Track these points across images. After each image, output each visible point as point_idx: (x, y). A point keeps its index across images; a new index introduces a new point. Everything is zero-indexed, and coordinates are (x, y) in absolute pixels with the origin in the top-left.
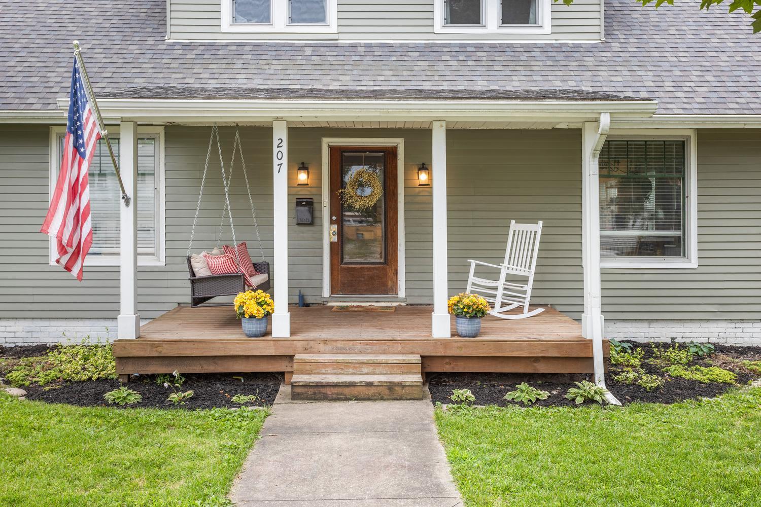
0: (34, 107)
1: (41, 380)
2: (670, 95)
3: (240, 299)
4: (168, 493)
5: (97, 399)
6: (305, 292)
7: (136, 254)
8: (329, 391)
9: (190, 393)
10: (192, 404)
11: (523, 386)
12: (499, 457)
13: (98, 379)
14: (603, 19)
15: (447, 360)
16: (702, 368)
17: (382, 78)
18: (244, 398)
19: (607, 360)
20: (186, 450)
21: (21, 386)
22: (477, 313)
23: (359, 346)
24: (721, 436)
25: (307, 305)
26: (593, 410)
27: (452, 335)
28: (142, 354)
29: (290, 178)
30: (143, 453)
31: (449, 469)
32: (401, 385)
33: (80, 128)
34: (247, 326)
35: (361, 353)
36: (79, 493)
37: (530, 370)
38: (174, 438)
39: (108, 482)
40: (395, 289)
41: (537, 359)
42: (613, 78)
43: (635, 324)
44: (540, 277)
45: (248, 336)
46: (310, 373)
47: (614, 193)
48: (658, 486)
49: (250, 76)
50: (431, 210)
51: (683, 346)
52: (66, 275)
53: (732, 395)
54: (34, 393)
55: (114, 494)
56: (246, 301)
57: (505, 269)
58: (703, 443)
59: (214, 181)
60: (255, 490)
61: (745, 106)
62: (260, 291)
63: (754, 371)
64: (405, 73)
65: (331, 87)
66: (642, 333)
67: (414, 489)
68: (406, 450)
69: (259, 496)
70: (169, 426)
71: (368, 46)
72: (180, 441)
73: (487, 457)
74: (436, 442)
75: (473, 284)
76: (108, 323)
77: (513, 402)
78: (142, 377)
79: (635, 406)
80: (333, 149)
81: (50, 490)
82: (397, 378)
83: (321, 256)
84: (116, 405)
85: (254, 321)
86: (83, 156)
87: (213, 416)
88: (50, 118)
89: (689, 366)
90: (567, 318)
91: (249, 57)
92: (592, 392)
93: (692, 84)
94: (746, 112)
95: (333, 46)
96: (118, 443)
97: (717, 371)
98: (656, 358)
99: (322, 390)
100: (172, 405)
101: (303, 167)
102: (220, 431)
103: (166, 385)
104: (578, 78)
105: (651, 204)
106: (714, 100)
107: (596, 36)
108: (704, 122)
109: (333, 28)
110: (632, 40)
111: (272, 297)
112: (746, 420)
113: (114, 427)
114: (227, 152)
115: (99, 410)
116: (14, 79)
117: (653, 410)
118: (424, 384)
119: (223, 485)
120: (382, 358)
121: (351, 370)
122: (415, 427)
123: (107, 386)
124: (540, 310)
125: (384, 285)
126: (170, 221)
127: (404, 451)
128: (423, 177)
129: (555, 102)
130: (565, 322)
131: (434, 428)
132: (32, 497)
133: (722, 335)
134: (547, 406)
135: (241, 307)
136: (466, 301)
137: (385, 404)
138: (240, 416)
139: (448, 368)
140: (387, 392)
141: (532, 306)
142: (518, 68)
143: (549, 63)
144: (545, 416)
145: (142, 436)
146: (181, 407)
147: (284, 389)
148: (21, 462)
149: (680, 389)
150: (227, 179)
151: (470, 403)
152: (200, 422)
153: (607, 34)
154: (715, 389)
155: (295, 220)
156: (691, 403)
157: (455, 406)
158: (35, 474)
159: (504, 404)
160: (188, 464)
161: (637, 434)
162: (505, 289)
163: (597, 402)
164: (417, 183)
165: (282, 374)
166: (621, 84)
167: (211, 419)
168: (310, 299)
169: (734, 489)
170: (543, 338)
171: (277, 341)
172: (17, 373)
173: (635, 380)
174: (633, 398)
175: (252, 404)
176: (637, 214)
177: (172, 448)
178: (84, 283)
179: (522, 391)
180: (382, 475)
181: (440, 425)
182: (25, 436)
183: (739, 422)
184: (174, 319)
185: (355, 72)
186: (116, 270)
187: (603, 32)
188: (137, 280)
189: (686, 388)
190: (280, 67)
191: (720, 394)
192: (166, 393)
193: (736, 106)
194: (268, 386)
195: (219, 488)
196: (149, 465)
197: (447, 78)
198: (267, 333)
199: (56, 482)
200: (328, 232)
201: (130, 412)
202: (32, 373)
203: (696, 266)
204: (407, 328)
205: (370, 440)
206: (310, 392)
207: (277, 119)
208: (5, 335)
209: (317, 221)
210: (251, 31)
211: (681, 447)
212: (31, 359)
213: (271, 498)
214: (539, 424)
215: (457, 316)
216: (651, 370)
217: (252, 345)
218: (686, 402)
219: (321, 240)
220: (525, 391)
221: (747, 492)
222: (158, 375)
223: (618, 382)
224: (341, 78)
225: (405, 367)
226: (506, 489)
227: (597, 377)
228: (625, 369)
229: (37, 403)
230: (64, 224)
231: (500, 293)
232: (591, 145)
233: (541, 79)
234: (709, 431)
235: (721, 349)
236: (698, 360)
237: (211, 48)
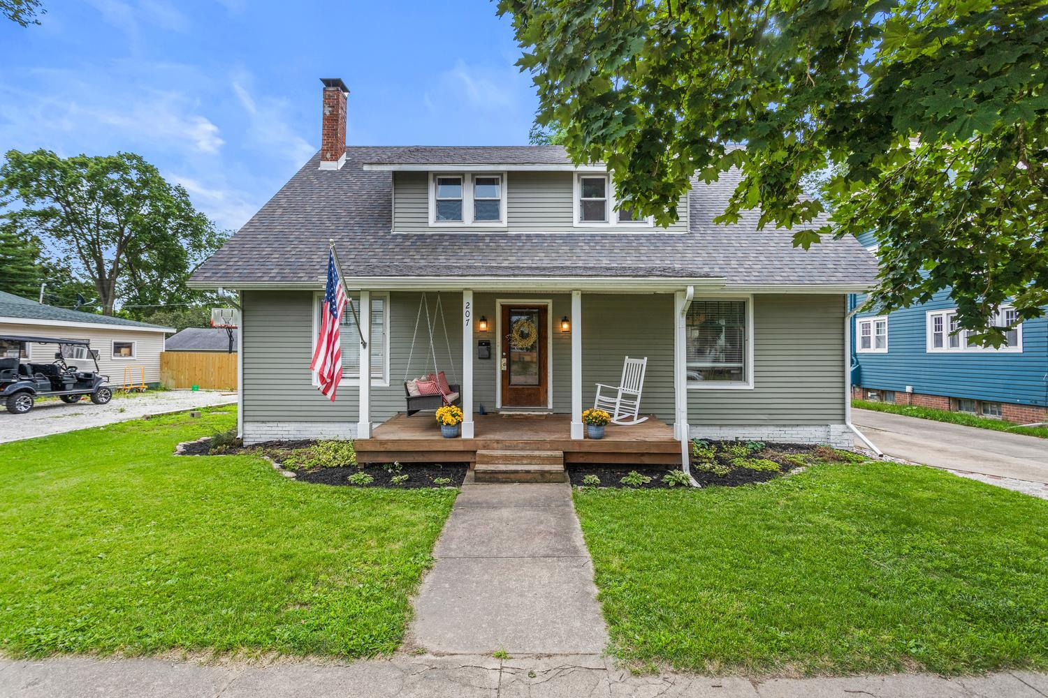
0: (303, 279)
1: (306, 466)
2: (735, 270)
3: (440, 411)
4: (391, 552)
5: (343, 480)
6: (485, 405)
7: (370, 378)
8: (500, 476)
9: (406, 477)
10: (407, 484)
11: (633, 473)
12: (616, 526)
13: (344, 466)
14: (689, 217)
15: (581, 455)
16: (757, 460)
17: (538, 258)
18: (442, 480)
19: (691, 455)
20: (403, 519)
21: (293, 470)
22: (602, 423)
23: (521, 445)
24: (769, 511)
25: (486, 414)
26: (681, 491)
27: (585, 437)
28: (373, 449)
29: (475, 327)
30: (375, 521)
31: (582, 536)
32: (549, 472)
33: (334, 298)
34: (445, 431)
35: (522, 449)
36: (331, 551)
37: (638, 462)
38: (396, 510)
39: (350, 543)
40: (545, 403)
41: (643, 454)
42: (696, 259)
43: (711, 428)
44: (645, 395)
45: (445, 437)
46: (487, 463)
47: (696, 333)
48: (727, 550)
49: (448, 257)
50: (571, 349)
51: (743, 444)
52: (323, 397)
53: (777, 480)
54: (301, 475)
55: (355, 552)
56: (443, 413)
57: (621, 390)
58: (757, 517)
59: (423, 329)
60: (450, 550)
61: (787, 279)
62: (453, 407)
63: (793, 462)
64: (553, 255)
65: (503, 265)
66: (715, 434)
67: (558, 550)
68: (553, 521)
69: (453, 554)
70: (392, 501)
71: (528, 236)
72: (399, 512)
73: (608, 527)
74: (573, 514)
75: (599, 400)
76: (351, 426)
77: (626, 484)
78: (373, 465)
79: (710, 488)
80: (503, 306)
81: (312, 549)
82: (547, 468)
83: (495, 380)
84: (356, 485)
85: (449, 427)
86: (335, 317)
87: (421, 493)
88: (314, 287)
89: (748, 458)
90: (664, 424)
91: (448, 244)
92: (681, 478)
93: (750, 263)
94: (787, 282)
95: (505, 236)
96: (357, 514)
97: (767, 462)
98: (725, 452)
99: (495, 475)
100: (394, 485)
101: (484, 319)
102: (426, 506)
103: (390, 471)
104: (672, 259)
105: (722, 341)
106: (765, 274)
107: (684, 229)
108: (758, 290)
109: (505, 224)
110: (708, 232)
111: (462, 411)
112: (787, 500)
113: (355, 501)
114: (432, 309)
115: (345, 488)
116: (290, 260)
117: (723, 492)
118: (565, 471)
119: (428, 546)
120: (537, 453)
121: (515, 462)
122: (559, 503)
123: (350, 470)
124: (645, 418)
125: (539, 399)
126: (394, 356)
127: (552, 521)
128: (565, 326)
129: (656, 278)
130: (662, 427)
131: (572, 504)
132: (300, 554)
133: (771, 435)
134: (650, 488)
135: (441, 417)
136: (594, 414)
137: (538, 485)
138: (440, 494)
139: (581, 460)
140: (540, 477)
141: (640, 415)
142: (630, 251)
143: (652, 248)
144: (648, 496)
145: (374, 509)
146: (400, 487)
147: (470, 474)
148: (293, 527)
149: (742, 475)
150: (431, 328)
151: (597, 486)
152: (412, 498)
153: (692, 228)
154: (766, 475)
155: (477, 356)
156: (749, 486)
157: (587, 487)
158: (302, 536)
159: (620, 486)
160: (404, 529)
161: (712, 510)
162: (621, 404)
163: (684, 485)
164: (561, 330)
165: (469, 463)
166: (701, 263)
167: (420, 496)
168: (487, 410)
169: (778, 552)
170: (647, 440)
171: (465, 441)
172: (290, 461)
173: (711, 469)
174: (709, 482)
175: (448, 485)
176: (711, 347)
177: (394, 518)
178: (335, 403)
179: (633, 477)
180: (536, 539)
181: (576, 502)
182: (295, 508)
183: (783, 501)
184: (395, 424)
185: (519, 254)
186: (357, 389)
187: (689, 226)
188: (370, 395)
189: (745, 475)
190: (468, 251)
191: (770, 479)
192: (390, 476)
193: (781, 278)
194: (458, 471)
195: (425, 548)
196: (378, 530)
197: (582, 258)
198: (459, 435)
199: (316, 543)
200: (500, 364)
201: (366, 490)
202: (300, 461)
203: (753, 388)
204: (554, 432)
205: (528, 513)
206: (487, 477)
207: (466, 289)
208: (282, 432)
209: (492, 356)
210: (449, 225)
211: (742, 520)
212: (300, 450)
213: (460, 556)
214: (644, 502)
215: (588, 424)
216: (722, 462)
217: (448, 444)
218: (746, 486)
219: (495, 369)
220: (634, 477)
221: (787, 555)
222: (384, 463)
223: (699, 470)
224: (509, 258)
225: (552, 460)
226: (622, 551)
227: (684, 468)
228: (704, 460)
229: (304, 483)
230: (325, 363)
231: (618, 406)
232: (681, 306)
233: (646, 259)
234: (762, 508)
235: (770, 445)
236: (754, 454)
237: (422, 237)
